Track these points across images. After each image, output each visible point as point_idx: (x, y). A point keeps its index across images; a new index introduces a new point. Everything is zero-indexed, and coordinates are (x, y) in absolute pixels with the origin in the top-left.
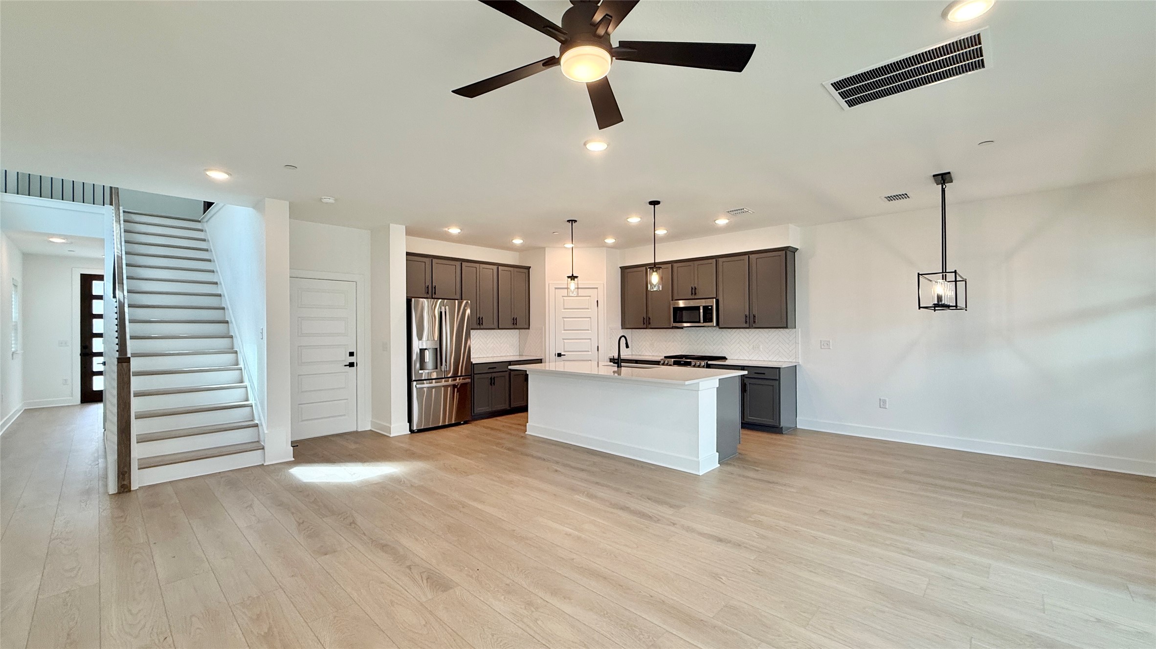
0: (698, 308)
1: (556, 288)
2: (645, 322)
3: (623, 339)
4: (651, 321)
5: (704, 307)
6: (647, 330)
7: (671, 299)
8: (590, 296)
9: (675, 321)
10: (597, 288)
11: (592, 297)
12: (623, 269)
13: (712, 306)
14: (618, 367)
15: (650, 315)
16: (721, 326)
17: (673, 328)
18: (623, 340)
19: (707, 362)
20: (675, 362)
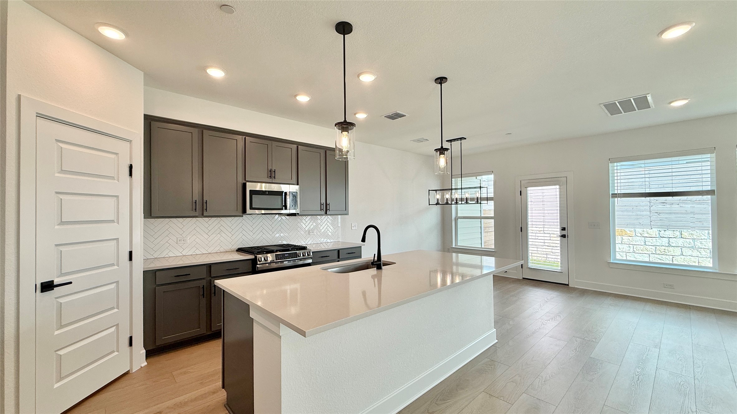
2: (197, 207)
7: (243, 179)
8: (116, 154)
9: (251, 208)
10: (130, 141)
12: (151, 120)
13: (296, 193)
20: (278, 256)
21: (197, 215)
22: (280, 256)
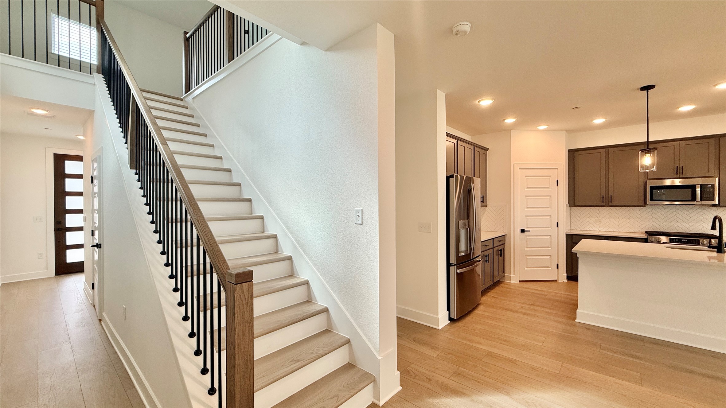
0: (693, 187)
1: (520, 168)
2: (604, 200)
4: (613, 200)
5: (702, 186)
7: (645, 178)
8: (550, 176)
9: (652, 200)
10: (557, 169)
11: (551, 177)
12: (570, 151)
13: (713, 185)
15: (612, 194)
16: (719, 205)
20: (673, 239)
21: (604, 205)
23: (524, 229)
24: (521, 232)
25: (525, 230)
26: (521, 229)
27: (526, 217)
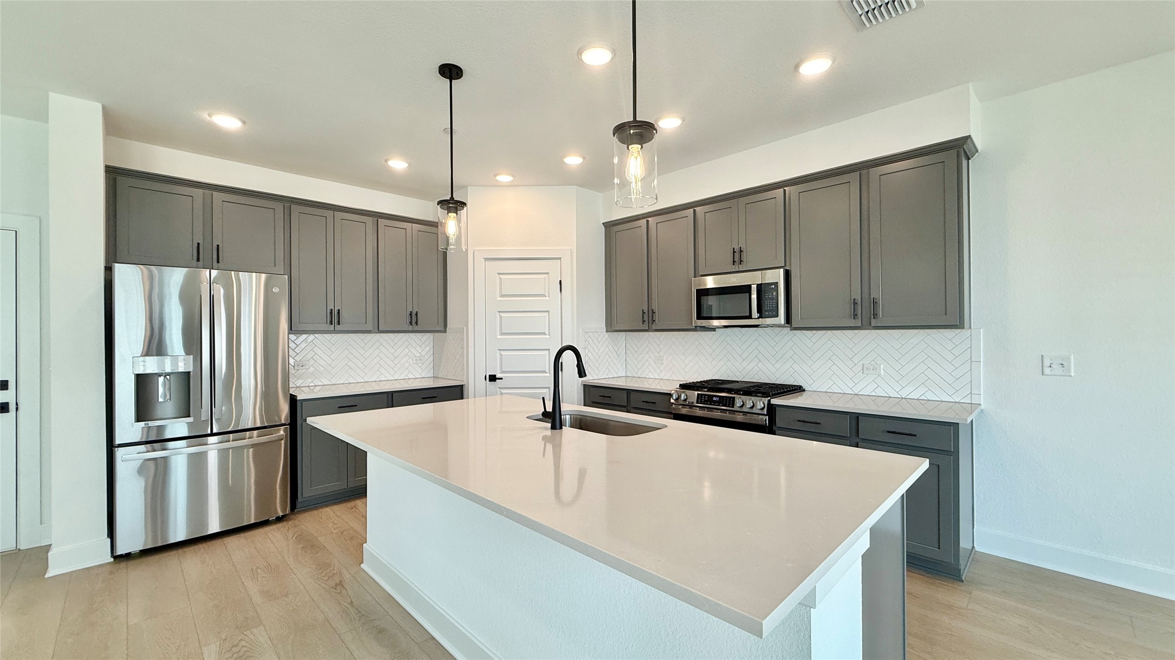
0: (747, 289)
1: (486, 259)
2: (646, 319)
3: (569, 356)
4: (656, 317)
5: (760, 287)
6: (651, 333)
7: (693, 276)
8: (547, 274)
9: (699, 317)
10: (560, 259)
11: (551, 274)
12: (609, 226)
13: (776, 284)
14: (553, 427)
15: (655, 307)
16: (794, 325)
17: (696, 329)
18: (569, 358)
19: (769, 401)
20: (702, 397)
22: (705, 398)
23: (495, 375)
24: (490, 381)
25: (497, 377)
26: (490, 376)
27: (501, 352)
